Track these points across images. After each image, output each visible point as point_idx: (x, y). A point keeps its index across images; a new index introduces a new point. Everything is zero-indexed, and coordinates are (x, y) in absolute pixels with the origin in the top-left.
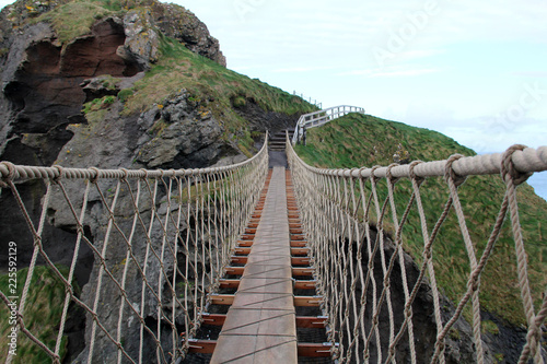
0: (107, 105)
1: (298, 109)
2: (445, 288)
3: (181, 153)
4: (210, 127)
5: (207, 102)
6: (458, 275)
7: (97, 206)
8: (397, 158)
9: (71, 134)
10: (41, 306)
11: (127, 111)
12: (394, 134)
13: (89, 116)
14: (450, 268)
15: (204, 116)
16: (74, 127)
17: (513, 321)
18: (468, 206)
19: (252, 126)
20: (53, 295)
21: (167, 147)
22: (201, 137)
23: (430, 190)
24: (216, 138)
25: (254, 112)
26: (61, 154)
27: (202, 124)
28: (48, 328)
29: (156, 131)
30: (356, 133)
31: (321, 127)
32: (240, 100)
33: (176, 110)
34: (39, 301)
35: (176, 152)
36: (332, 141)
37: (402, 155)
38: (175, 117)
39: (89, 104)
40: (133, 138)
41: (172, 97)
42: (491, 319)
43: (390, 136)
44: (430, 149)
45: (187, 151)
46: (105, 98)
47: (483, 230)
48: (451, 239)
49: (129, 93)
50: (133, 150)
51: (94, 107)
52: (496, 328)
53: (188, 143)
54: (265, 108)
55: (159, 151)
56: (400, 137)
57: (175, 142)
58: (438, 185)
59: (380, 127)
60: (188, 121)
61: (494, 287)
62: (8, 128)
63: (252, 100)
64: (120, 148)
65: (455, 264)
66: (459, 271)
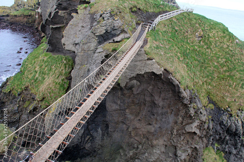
0: (85, 8)
1: (161, 10)
2: (197, 90)
3: (107, 31)
4: (118, 23)
5: (118, 13)
6: (205, 86)
7: (78, 45)
8: (197, 35)
9: (72, 17)
10: (62, 70)
11: (91, 12)
12: (199, 24)
13: (79, 11)
14: (203, 83)
15: (116, 19)
16: (74, 14)
17: (220, 106)
18: (220, 60)
19: (138, 19)
20: (66, 67)
21: (102, 30)
22: (114, 27)
23: (207, 50)
24: (120, 27)
25: (140, 14)
26: (69, 24)
27: (115, 22)
28: (64, 77)
29: (99, 22)
30: (183, 23)
31: (167, 20)
32: (134, 9)
33: (106, 16)
34: (62, 68)
35: (105, 32)
36: (170, 26)
37: (200, 34)
38: (105, 19)
39: (79, 6)
40: (92, 23)
41: (106, 11)
42: (213, 104)
43: (197, 25)
44: (214, 32)
45: (108, 31)
46: (85, 5)
47: (222, 71)
48: (208, 72)
49: (93, 5)
50: (92, 27)
51: (81, 8)
52: (213, 107)
53: (109, 29)
54: (145, 11)
55: (99, 30)
56: (202, 25)
57: (105, 28)
58: (211, 49)
59: (195, 20)
60: (110, 21)
61: (218, 93)
62: (55, 7)
63: (139, 9)
64: (87, 25)
65: (206, 81)
66: (207, 85)
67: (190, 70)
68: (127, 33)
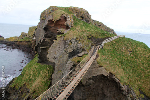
0: (61, 37)
1: (106, 37)
2: (132, 85)
3: (74, 50)
4: (80, 45)
5: (80, 39)
6: (137, 82)
7: (56, 59)
8: (129, 51)
9: (53, 42)
10: (47, 74)
11: (65, 39)
13: (57, 39)
14: (135, 81)
15: (79, 43)
16: (54, 40)
17: (148, 96)
18: (144, 65)
19: (92, 42)
20: (49, 72)
21: (71, 49)
22: (78, 47)
23: (136, 59)
24: (82, 47)
25: (93, 39)
26: (51, 46)
27: (78, 45)
28: (47, 78)
29: (69, 45)
30: (119, 43)
31: (110, 42)
32: (90, 37)
33: (73, 41)
34: (46, 73)
35: (72, 50)
36: (112, 46)
37: (130, 50)
38: (73, 43)
39: (57, 36)
40: (65, 45)
41: (73, 38)
42: (143, 94)
43: (128, 45)
44: (139, 48)
45: (75, 50)
46: (61, 35)
47: (146, 72)
48: (137, 73)
49: (66, 35)
50: (65, 48)
51: (59, 37)
52: (144, 97)
53: (75, 49)
54: (96, 38)
55: (69, 50)
56: (131, 45)
57: (72, 48)
58: (138, 59)
59: (126, 42)
60: (76, 44)
61: (146, 87)
62: (44, 36)
63: (93, 37)
64: (62, 47)
65: (137, 79)
66: (138, 81)
67: (126, 73)
68: (86, 51)
